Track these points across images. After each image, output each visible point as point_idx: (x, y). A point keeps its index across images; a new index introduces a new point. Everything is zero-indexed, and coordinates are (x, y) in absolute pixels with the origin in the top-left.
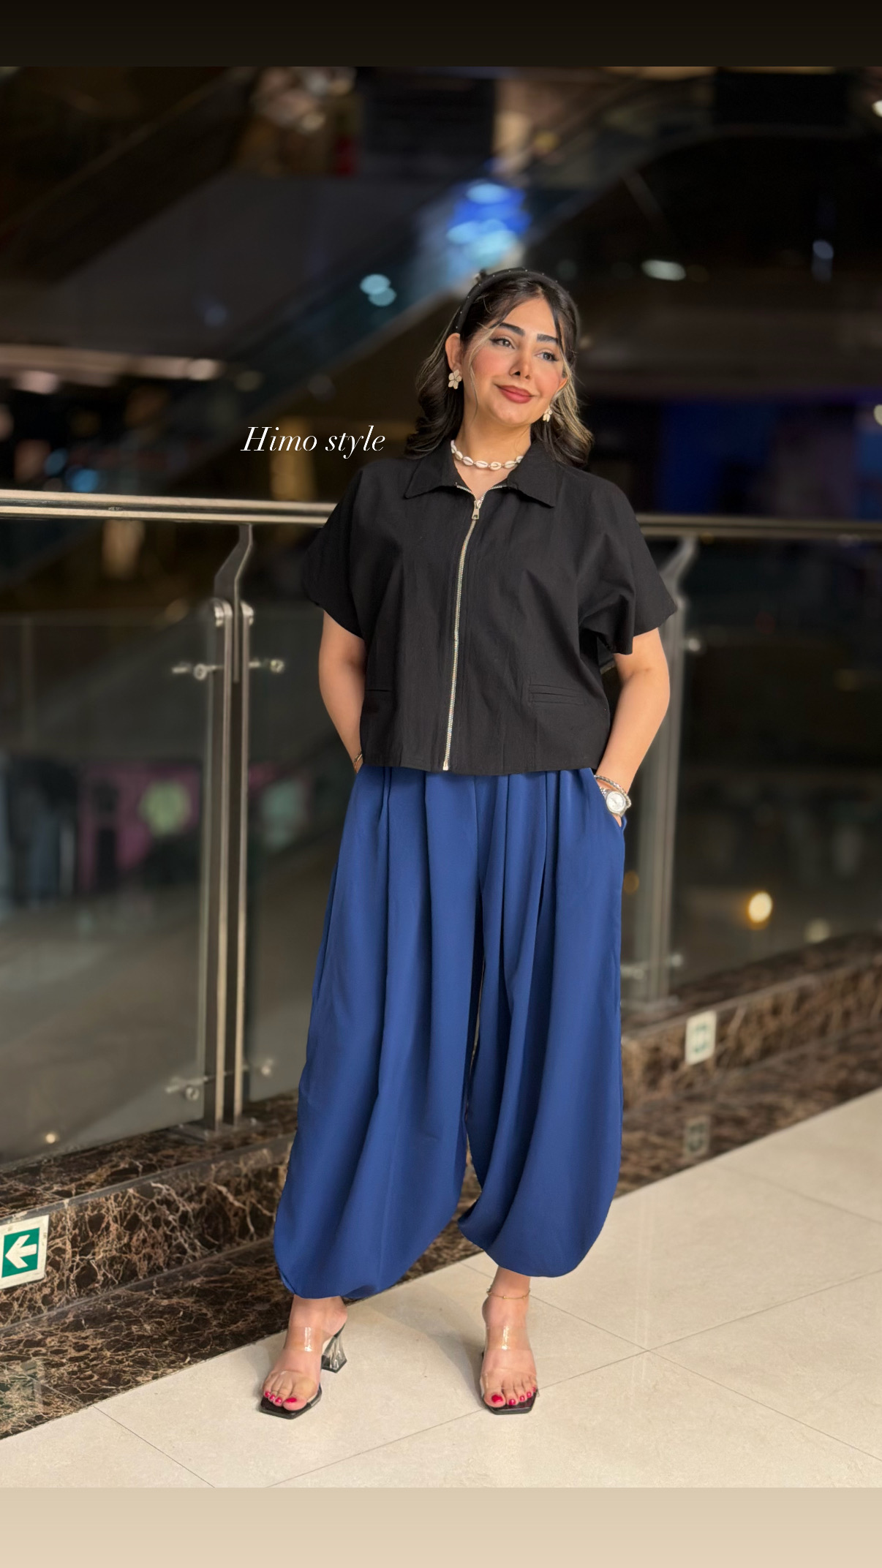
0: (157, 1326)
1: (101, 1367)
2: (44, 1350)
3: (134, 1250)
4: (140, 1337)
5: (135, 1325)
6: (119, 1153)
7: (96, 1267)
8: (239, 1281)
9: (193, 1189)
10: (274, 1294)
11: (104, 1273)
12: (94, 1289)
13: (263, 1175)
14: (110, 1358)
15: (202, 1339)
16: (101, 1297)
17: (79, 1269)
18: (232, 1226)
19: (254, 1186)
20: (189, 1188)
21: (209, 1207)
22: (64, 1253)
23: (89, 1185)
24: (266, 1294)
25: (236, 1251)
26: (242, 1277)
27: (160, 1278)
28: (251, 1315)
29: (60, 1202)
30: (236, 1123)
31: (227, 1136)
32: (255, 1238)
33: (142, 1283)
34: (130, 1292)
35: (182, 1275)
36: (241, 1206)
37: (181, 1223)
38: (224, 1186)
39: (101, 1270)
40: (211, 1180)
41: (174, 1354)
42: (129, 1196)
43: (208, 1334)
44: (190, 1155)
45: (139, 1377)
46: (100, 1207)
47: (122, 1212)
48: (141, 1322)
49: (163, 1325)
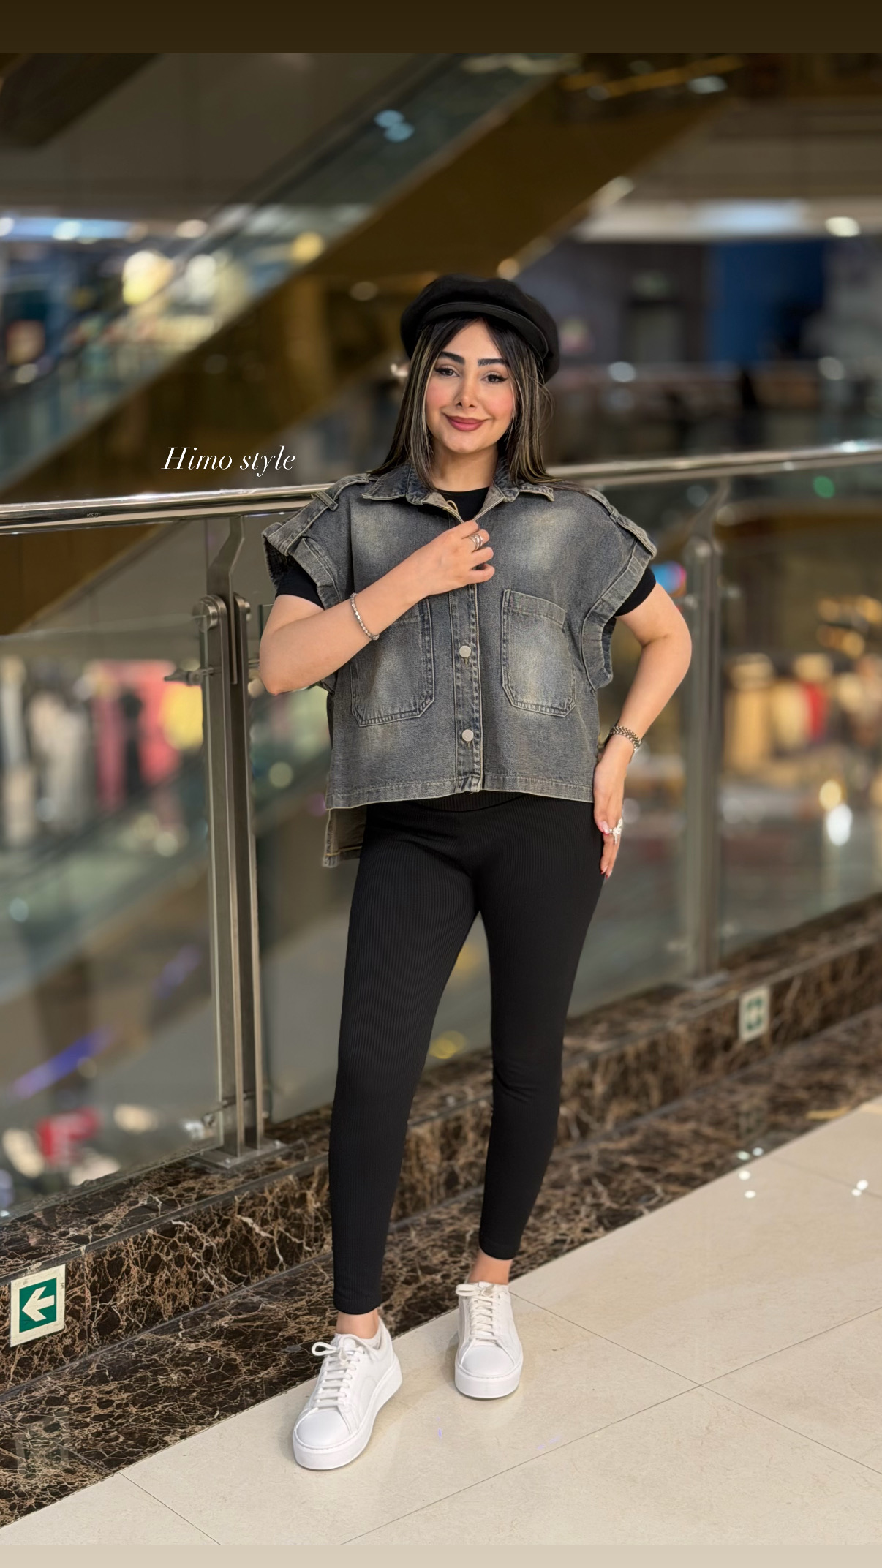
0: (185, 1376)
1: (126, 1427)
2: (67, 1409)
3: (157, 1291)
4: (167, 1389)
5: (160, 1375)
6: (138, 1187)
7: (118, 1313)
8: (269, 1319)
9: (216, 1223)
10: (306, 1333)
11: (127, 1318)
12: (117, 1335)
13: (290, 1201)
14: (136, 1415)
15: (232, 1390)
16: (126, 1343)
17: (101, 1316)
18: (261, 1258)
19: (281, 1214)
20: (212, 1222)
21: (235, 1240)
22: (84, 1302)
23: (107, 1227)
24: (297, 1333)
25: (266, 1283)
26: (271, 1314)
27: (186, 1318)
28: (282, 1359)
29: (76, 1249)
30: (259, 1146)
31: (250, 1162)
32: (285, 1268)
33: (167, 1325)
34: (155, 1336)
35: (209, 1314)
36: (269, 1235)
37: (206, 1260)
38: (250, 1216)
39: (124, 1315)
40: (235, 1212)
41: (203, 1408)
42: (149, 1236)
43: (238, 1382)
44: (212, 1186)
45: (167, 1436)
46: (119, 1250)
47: (143, 1253)
48: (167, 1371)
49: (191, 1373)
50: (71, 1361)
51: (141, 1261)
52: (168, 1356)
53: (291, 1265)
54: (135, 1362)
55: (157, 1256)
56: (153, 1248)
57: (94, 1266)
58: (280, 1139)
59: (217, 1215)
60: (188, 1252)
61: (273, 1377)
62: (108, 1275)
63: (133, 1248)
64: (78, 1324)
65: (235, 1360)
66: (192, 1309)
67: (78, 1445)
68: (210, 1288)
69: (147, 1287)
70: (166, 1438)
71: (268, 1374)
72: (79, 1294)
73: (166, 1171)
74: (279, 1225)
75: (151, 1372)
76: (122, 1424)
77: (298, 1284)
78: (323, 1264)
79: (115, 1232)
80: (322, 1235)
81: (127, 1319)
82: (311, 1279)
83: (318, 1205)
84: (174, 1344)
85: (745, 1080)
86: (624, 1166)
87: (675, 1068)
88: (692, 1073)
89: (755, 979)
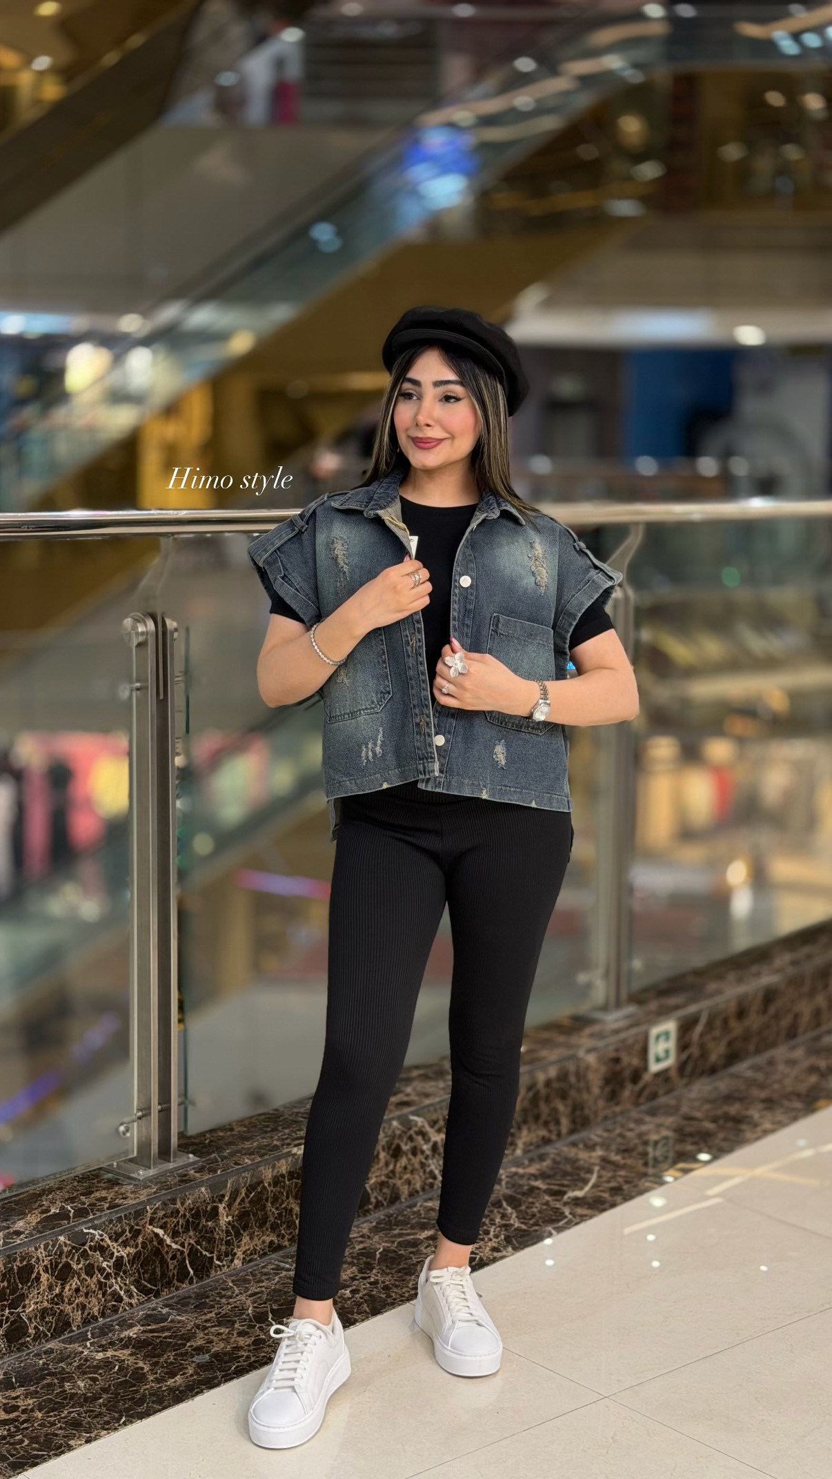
0: (92, 1383)
1: (31, 1431)
3: (66, 1300)
4: (73, 1395)
5: (67, 1382)
6: (50, 1196)
7: (26, 1321)
8: (178, 1330)
9: (127, 1233)
10: (214, 1344)
11: (35, 1325)
12: (25, 1343)
13: (201, 1214)
14: (41, 1420)
15: (138, 1397)
16: (33, 1351)
17: (9, 1323)
18: (171, 1270)
19: (192, 1227)
20: (123, 1232)
21: (145, 1251)
23: (18, 1233)
24: (205, 1344)
25: (176, 1296)
26: (180, 1325)
27: (95, 1328)
28: (189, 1368)
30: (172, 1160)
31: (163, 1174)
32: (195, 1281)
33: (76, 1335)
34: (63, 1345)
35: (118, 1325)
36: (179, 1247)
37: (116, 1270)
38: (161, 1227)
39: (33, 1323)
40: (146, 1223)
41: (109, 1414)
42: (60, 1244)
43: (145, 1390)
44: (124, 1196)
45: (72, 1441)
46: (30, 1256)
47: (53, 1261)
48: (74, 1379)
49: (98, 1381)
51: (52, 1268)
52: (75, 1364)
53: (201, 1279)
54: (42, 1369)
55: (67, 1265)
56: (64, 1256)
57: (4, 1271)
58: (194, 1152)
59: (129, 1225)
60: (98, 1261)
61: (180, 1386)
62: (17, 1281)
63: (44, 1255)
65: (143, 1368)
66: (101, 1320)
68: (120, 1299)
69: (56, 1295)
70: (72, 1443)
71: (175, 1382)
73: (79, 1181)
74: (190, 1237)
75: (58, 1379)
76: (27, 1428)
77: (208, 1297)
78: (233, 1278)
79: (26, 1238)
80: (233, 1249)
81: (36, 1328)
82: (221, 1293)
83: (230, 1218)
85: (653, 1112)
86: (533, 1189)
87: (585, 1096)
88: (601, 1103)
89: (663, 1013)
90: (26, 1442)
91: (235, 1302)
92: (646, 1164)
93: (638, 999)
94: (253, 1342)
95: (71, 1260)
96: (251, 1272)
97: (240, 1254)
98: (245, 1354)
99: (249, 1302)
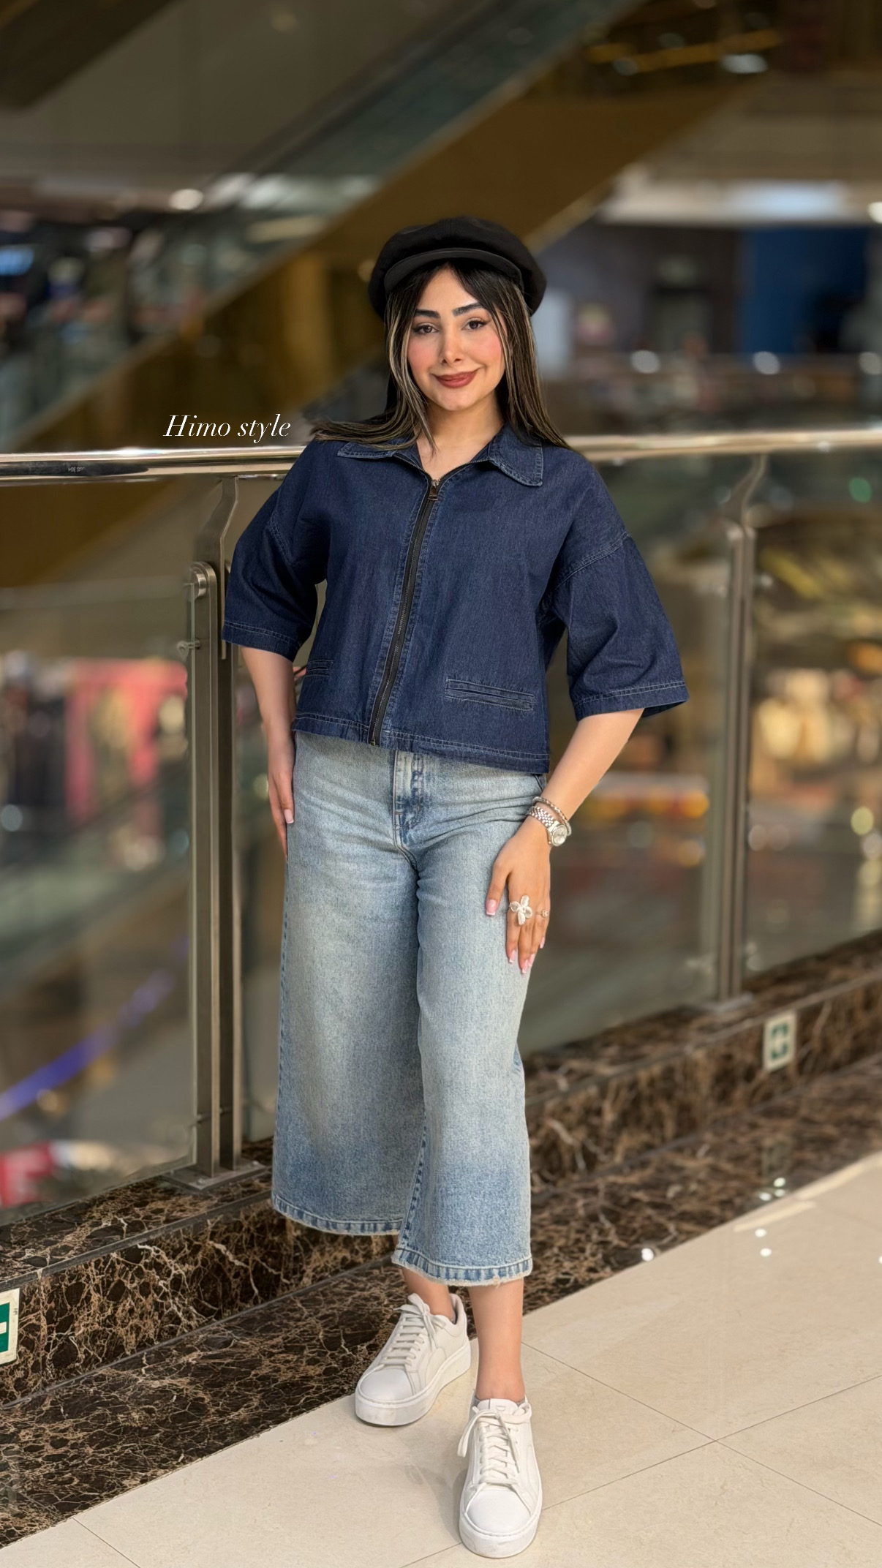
0: (147, 1415)
1: (81, 1468)
2: (17, 1447)
3: (119, 1322)
4: (127, 1429)
5: (120, 1414)
6: (101, 1207)
7: (76, 1345)
8: (242, 1356)
9: (186, 1249)
10: (281, 1373)
11: (85, 1350)
12: (74, 1368)
13: (267, 1228)
14: (92, 1456)
15: (198, 1431)
16: (83, 1378)
17: (57, 1347)
18: (234, 1289)
19: (257, 1242)
20: (181, 1248)
21: (206, 1269)
22: (39, 1331)
23: (66, 1249)
24: (272, 1372)
25: (239, 1317)
26: (244, 1351)
27: (150, 1353)
28: (254, 1400)
29: (32, 1272)
30: (235, 1167)
31: (225, 1183)
32: (260, 1301)
33: (127, 1361)
34: (116, 1372)
35: (175, 1349)
36: (243, 1265)
37: (173, 1288)
38: (223, 1243)
39: (83, 1347)
40: (206, 1238)
41: (166, 1450)
42: (112, 1261)
43: (205, 1424)
44: (182, 1208)
45: (126, 1481)
46: (79, 1275)
47: (105, 1279)
48: (128, 1409)
49: (154, 1412)
50: (23, 1396)
51: (103, 1288)
52: (129, 1393)
53: (266, 1299)
54: (94, 1399)
55: (120, 1283)
56: (116, 1274)
57: (51, 1291)
58: (258, 1159)
59: (188, 1240)
60: (154, 1280)
61: (244, 1420)
62: (66, 1301)
63: (95, 1273)
64: (32, 1356)
65: (203, 1399)
66: (157, 1343)
67: (28, 1486)
68: (178, 1321)
69: (108, 1317)
71: (238, 1415)
72: (34, 1321)
73: (132, 1191)
74: (255, 1253)
75: (110, 1410)
76: (77, 1465)
77: (274, 1319)
78: (302, 1298)
79: (75, 1254)
80: (301, 1266)
81: (86, 1352)
82: (288, 1314)
83: (299, 1233)
84: (136, 1380)
85: (768, 1114)
86: (634, 1201)
87: (692, 1097)
88: (711, 1104)
89: (780, 1003)
90: (76, 1481)
91: (304, 1325)
92: (760, 1174)
93: (754, 985)
94: (324, 1371)
95: (124, 1278)
96: (322, 1292)
97: (309, 1271)
98: (316, 1385)
99: (319, 1326)
